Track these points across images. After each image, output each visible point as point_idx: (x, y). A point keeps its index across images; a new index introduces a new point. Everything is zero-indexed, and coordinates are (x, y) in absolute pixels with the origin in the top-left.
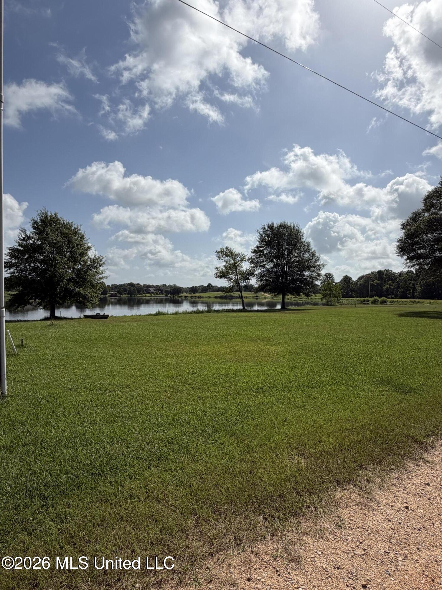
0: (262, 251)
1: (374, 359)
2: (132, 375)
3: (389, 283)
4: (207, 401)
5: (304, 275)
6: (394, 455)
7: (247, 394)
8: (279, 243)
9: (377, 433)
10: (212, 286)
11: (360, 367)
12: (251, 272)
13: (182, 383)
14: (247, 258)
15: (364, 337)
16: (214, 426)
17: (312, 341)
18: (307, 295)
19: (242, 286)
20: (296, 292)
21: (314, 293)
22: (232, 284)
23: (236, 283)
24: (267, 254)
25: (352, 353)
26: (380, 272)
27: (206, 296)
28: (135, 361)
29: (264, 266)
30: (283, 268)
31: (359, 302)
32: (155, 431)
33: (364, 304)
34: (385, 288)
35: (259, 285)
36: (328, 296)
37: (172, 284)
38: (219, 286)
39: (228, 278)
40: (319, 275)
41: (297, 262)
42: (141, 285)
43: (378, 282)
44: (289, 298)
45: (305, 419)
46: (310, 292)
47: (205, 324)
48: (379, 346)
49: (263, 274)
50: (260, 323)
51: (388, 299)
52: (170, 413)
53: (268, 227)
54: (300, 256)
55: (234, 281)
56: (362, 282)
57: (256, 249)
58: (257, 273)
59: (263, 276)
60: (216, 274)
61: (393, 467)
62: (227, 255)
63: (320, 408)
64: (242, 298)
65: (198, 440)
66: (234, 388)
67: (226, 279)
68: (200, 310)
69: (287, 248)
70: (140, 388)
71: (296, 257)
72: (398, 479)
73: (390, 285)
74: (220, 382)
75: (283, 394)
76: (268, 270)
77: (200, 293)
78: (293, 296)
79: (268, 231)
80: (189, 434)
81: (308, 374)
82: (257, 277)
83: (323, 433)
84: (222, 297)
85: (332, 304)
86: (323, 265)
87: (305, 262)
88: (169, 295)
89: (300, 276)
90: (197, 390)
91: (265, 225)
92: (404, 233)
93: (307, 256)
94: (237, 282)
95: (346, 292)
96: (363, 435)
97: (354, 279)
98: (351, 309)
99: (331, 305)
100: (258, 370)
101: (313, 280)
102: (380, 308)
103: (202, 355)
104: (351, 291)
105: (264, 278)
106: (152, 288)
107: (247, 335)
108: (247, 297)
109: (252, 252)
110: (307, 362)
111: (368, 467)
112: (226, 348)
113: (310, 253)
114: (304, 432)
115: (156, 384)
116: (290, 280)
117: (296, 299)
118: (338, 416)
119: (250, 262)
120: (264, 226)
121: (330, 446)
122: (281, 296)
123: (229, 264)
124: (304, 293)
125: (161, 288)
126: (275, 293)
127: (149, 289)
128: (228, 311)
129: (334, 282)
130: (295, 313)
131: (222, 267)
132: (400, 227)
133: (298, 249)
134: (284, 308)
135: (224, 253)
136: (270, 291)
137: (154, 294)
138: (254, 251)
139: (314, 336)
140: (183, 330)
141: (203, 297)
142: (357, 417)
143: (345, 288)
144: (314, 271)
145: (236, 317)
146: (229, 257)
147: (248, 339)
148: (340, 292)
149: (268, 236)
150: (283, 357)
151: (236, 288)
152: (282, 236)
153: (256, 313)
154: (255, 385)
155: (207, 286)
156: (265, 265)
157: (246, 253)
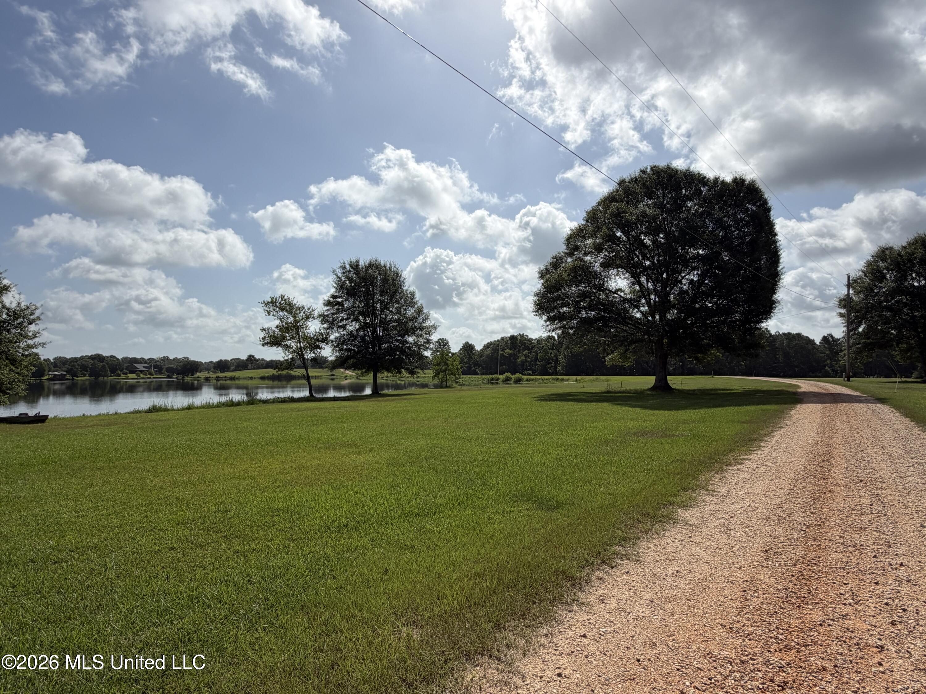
0: (341, 304)
1: (509, 464)
2: (103, 526)
3: (524, 353)
4: (253, 557)
5: (407, 342)
6: (541, 601)
7: (322, 538)
8: (367, 292)
9: (518, 573)
10: (255, 359)
11: (491, 478)
12: (322, 335)
13: (204, 530)
14: (316, 314)
15: (494, 433)
16: (267, 599)
17: (422, 443)
18: (412, 373)
19: (308, 359)
20: (395, 368)
21: (422, 369)
22: (291, 356)
23: (299, 354)
24: (349, 308)
25: (479, 458)
26: (513, 338)
27: (245, 376)
28: (108, 500)
29: (344, 327)
30: (375, 331)
31: (485, 381)
32: (154, 624)
33: (492, 383)
34: (519, 360)
35: (337, 357)
36: (441, 374)
37: (180, 357)
38: (268, 359)
39: (285, 345)
40: (428, 342)
41: (396, 321)
42: (117, 359)
43: (511, 352)
44: (384, 377)
45: (415, 566)
46: (417, 367)
47: (245, 424)
48: (515, 445)
49: (342, 339)
50: (339, 418)
51: (523, 377)
52: (182, 588)
53: (351, 266)
54: (400, 313)
55: (294, 352)
56: (489, 352)
57: (332, 300)
58: (332, 337)
59: (344, 343)
60: (264, 339)
61: (541, 619)
62: (282, 309)
63: (437, 546)
64: (308, 378)
65: (237, 627)
66: (300, 529)
67: (280, 348)
68: (234, 400)
69: (380, 300)
70: (121, 548)
71: (395, 314)
72: (546, 635)
73: (526, 356)
74: (274, 521)
75: (380, 530)
76: (351, 333)
77: (234, 370)
78: (390, 374)
79: (349, 271)
80: (221, 619)
81: (417, 494)
82: (333, 345)
83: (442, 585)
84: (273, 378)
85: (448, 384)
86: (434, 327)
87: (407, 322)
88: (175, 376)
89: (400, 343)
90: (233, 540)
91: (346, 262)
92: (543, 284)
93: (411, 312)
94: (300, 352)
95: (467, 367)
96: (499, 579)
97: (479, 347)
98: (474, 392)
99: (447, 387)
100: (338, 495)
101: (419, 348)
102: (515, 389)
103: (239, 478)
104: (474, 366)
105: (345, 347)
106: (141, 363)
107: (319, 440)
108: (316, 377)
109: (325, 305)
110: (415, 476)
111: (507, 625)
112: (283, 462)
113: (414, 309)
114: (415, 587)
115: (152, 537)
116: (385, 349)
117: (395, 379)
118: (464, 555)
119: (322, 321)
120: (344, 263)
121: (453, 603)
122: (371, 374)
123: (286, 323)
124: (407, 369)
125: (158, 363)
126: (361, 369)
127: (135, 365)
128: (284, 401)
129: (450, 352)
130: (393, 400)
131: (274, 329)
132: (537, 275)
133: (398, 302)
134: (376, 393)
135: (278, 304)
136: (354, 367)
137: (146, 375)
138: (328, 303)
139: (423, 435)
140: (202, 436)
141: (238, 378)
142: (490, 553)
143: (466, 360)
144: (421, 335)
145: (299, 410)
146: (286, 311)
147: (320, 445)
148: (459, 367)
149: (350, 280)
150: (378, 471)
151: (298, 362)
152: (371, 281)
153: (332, 402)
154: (334, 521)
155: (247, 360)
156: (346, 325)
157: (314, 306)
